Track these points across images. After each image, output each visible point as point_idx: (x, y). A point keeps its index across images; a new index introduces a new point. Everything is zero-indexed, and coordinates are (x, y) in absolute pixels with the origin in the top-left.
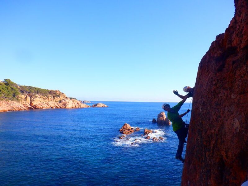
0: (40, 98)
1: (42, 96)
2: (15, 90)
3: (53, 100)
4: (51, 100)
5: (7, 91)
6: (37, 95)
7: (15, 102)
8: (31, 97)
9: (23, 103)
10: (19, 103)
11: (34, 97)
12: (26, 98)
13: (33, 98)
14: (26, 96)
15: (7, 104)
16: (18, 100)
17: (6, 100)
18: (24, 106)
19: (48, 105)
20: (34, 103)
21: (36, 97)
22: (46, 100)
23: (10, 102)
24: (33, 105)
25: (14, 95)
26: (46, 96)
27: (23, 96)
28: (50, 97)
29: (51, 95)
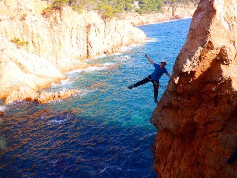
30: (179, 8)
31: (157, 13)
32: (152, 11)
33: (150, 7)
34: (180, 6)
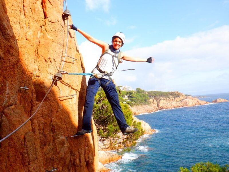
0: (164, 100)
1: (165, 98)
2: (145, 96)
3: (174, 100)
4: (173, 101)
5: (140, 97)
6: (161, 98)
7: (147, 105)
8: (157, 100)
9: (153, 106)
10: (150, 106)
11: (159, 99)
12: (154, 101)
13: (158, 101)
14: (153, 100)
15: (143, 108)
16: (149, 104)
17: (141, 105)
18: (154, 108)
19: (171, 105)
20: (161, 105)
21: (161, 99)
22: (169, 101)
23: (144, 106)
24: (160, 107)
25: (146, 100)
26: (168, 97)
27: (151, 100)
28: (171, 98)
29: (172, 97)
30: (162, 101)
31: (145, 104)
32: (141, 103)
33: (139, 100)
34: (163, 99)
